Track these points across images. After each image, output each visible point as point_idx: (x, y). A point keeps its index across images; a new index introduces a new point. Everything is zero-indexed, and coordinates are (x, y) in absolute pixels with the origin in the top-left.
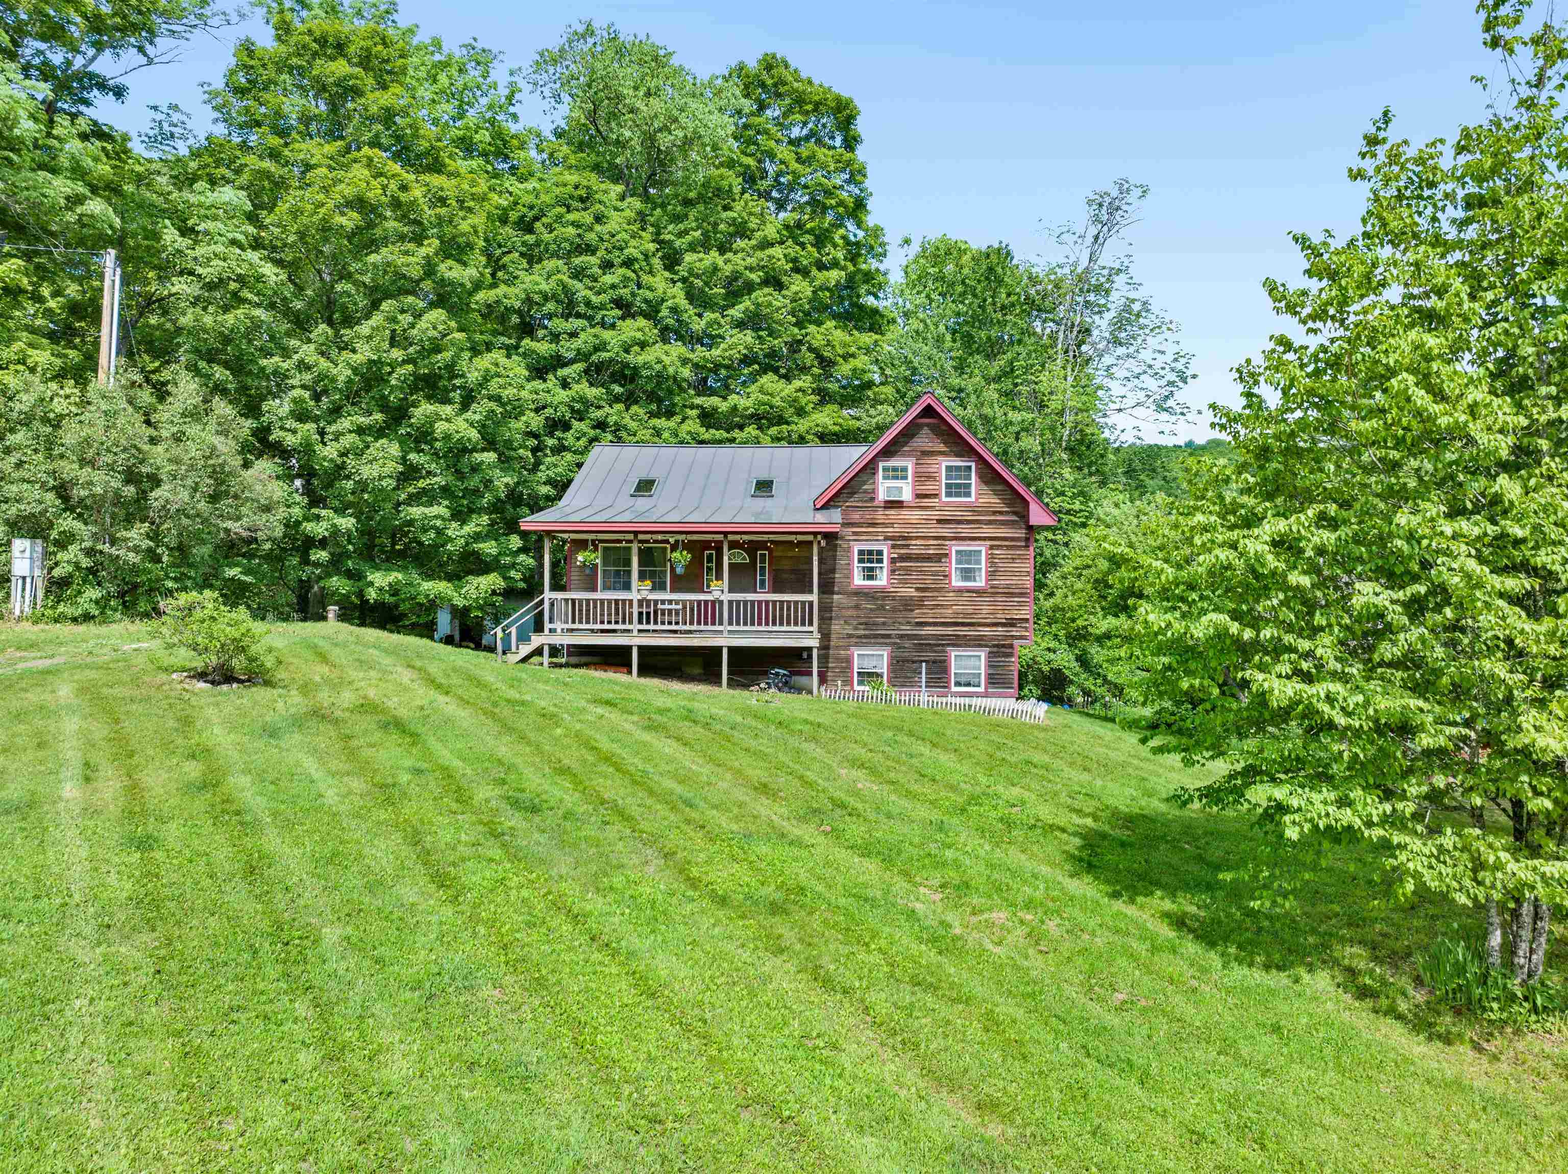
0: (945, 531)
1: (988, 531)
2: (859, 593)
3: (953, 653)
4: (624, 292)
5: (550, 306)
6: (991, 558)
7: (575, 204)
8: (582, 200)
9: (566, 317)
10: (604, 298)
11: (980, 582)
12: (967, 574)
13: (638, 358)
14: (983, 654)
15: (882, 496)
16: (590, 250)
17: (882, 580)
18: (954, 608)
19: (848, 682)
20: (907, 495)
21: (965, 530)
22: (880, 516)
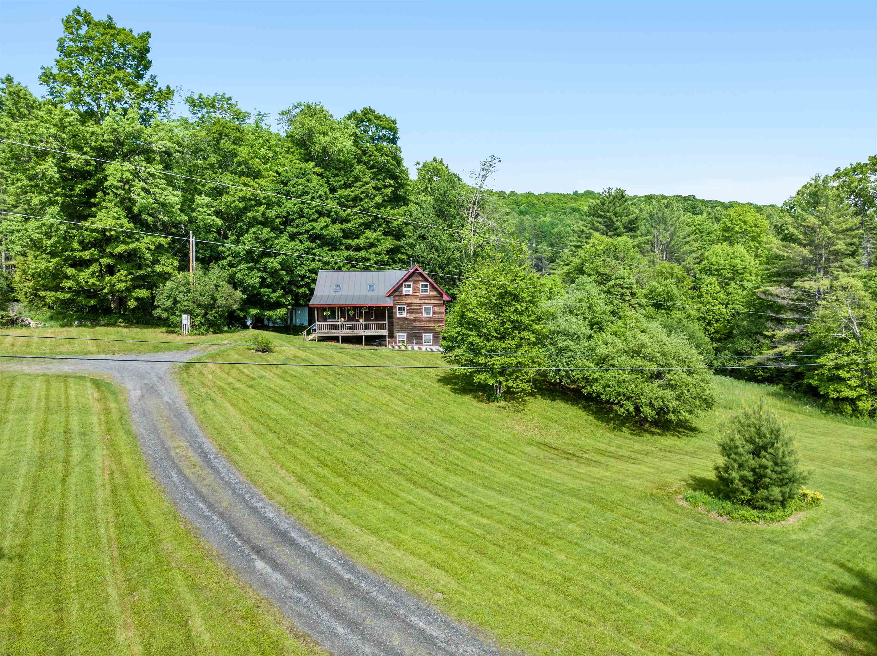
0: (421, 302)
1: (433, 302)
2: (399, 319)
3: (424, 334)
4: (319, 208)
5: (296, 216)
6: (434, 309)
7: (301, 176)
8: (303, 174)
9: (300, 218)
10: (313, 211)
11: (431, 315)
12: (427, 313)
13: (325, 232)
14: (432, 334)
15: (404, 293)
16: (307, 194)
17: (405, 315)
18: (424, 322)
19: (396, 343)
20: (411, 292)
21: (426, 301)
22: (404, 298)
